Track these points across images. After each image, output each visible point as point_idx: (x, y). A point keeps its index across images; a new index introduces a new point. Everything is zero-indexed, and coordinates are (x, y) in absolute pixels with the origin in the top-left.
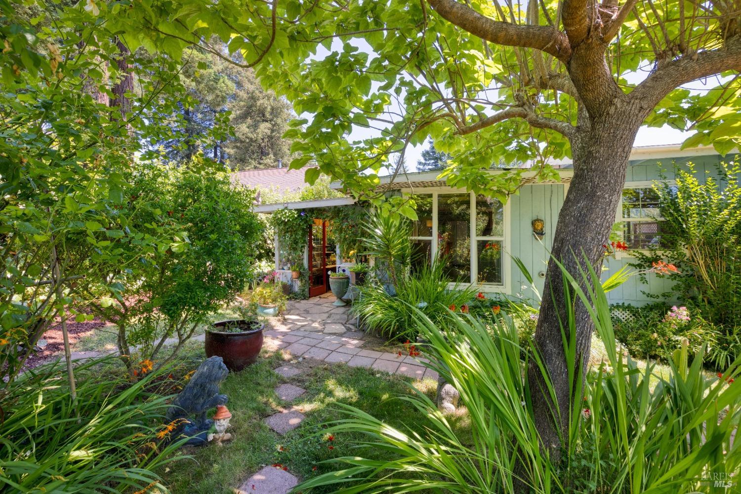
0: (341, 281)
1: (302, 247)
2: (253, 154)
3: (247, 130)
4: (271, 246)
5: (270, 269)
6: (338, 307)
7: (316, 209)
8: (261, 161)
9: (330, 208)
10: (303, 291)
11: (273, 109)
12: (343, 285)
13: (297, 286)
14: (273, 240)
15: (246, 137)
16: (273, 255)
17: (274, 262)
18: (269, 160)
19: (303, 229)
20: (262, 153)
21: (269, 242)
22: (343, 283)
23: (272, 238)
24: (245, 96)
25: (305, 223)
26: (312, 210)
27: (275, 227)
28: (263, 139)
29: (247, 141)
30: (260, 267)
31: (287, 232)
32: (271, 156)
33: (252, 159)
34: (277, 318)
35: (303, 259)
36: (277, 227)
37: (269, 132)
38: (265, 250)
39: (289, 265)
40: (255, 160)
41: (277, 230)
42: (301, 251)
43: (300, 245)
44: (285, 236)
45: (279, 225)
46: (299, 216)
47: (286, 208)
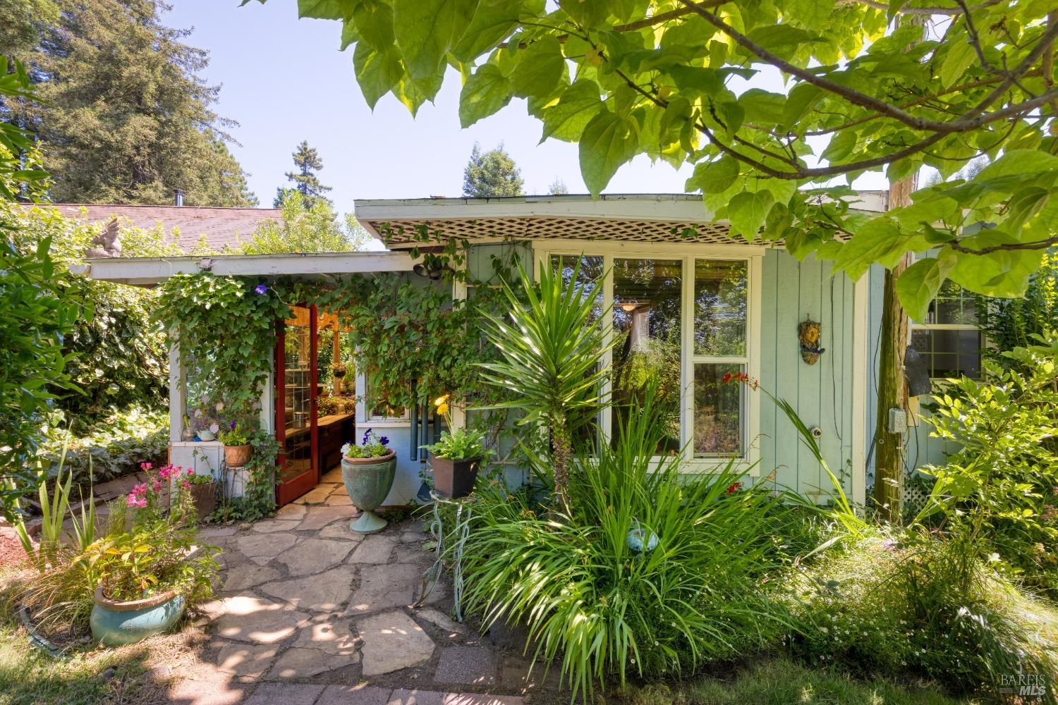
0: (374, 467)
1: (257, 378)
2: (115, 175)
3: (97, 122)
4: (156, 372)
5: (153, 429)
6: (367, 535)
7: (300, 278)
8: (135, 193)
9: (339, 279)
10: (261, 495)
11: (161, 90)
12: (383, 478)
13: (242, 483)
14: (164, 356)
15: (94, 138)
16: (165, 392)
17: (167, 409)
18: (155, 190)
19: (261, 332)
20: (136, 176)
21: (150, 361)
22: (383, 473)
23: (158, 352)
24: (92, 50)
25: (266, 315)
26: (287, 282)
27: (168, 325)
28: (137, 148)
29: (97, 145)
30: (122, 426)
31: (211, 338)
32: (158, 183)
33: (110, 185)
34: (179, 639)
35: (259, 410)
36: (177, 323)
37: (152, 136)
38: (139, 382)
39: (215, 428)
40: (118, 188)
41: (175, 333)
42: (253, 389)
43: (251, 375)
44: (203, 349)
45: (183, 318)
46: (250, 295)
47: (207, 271)
